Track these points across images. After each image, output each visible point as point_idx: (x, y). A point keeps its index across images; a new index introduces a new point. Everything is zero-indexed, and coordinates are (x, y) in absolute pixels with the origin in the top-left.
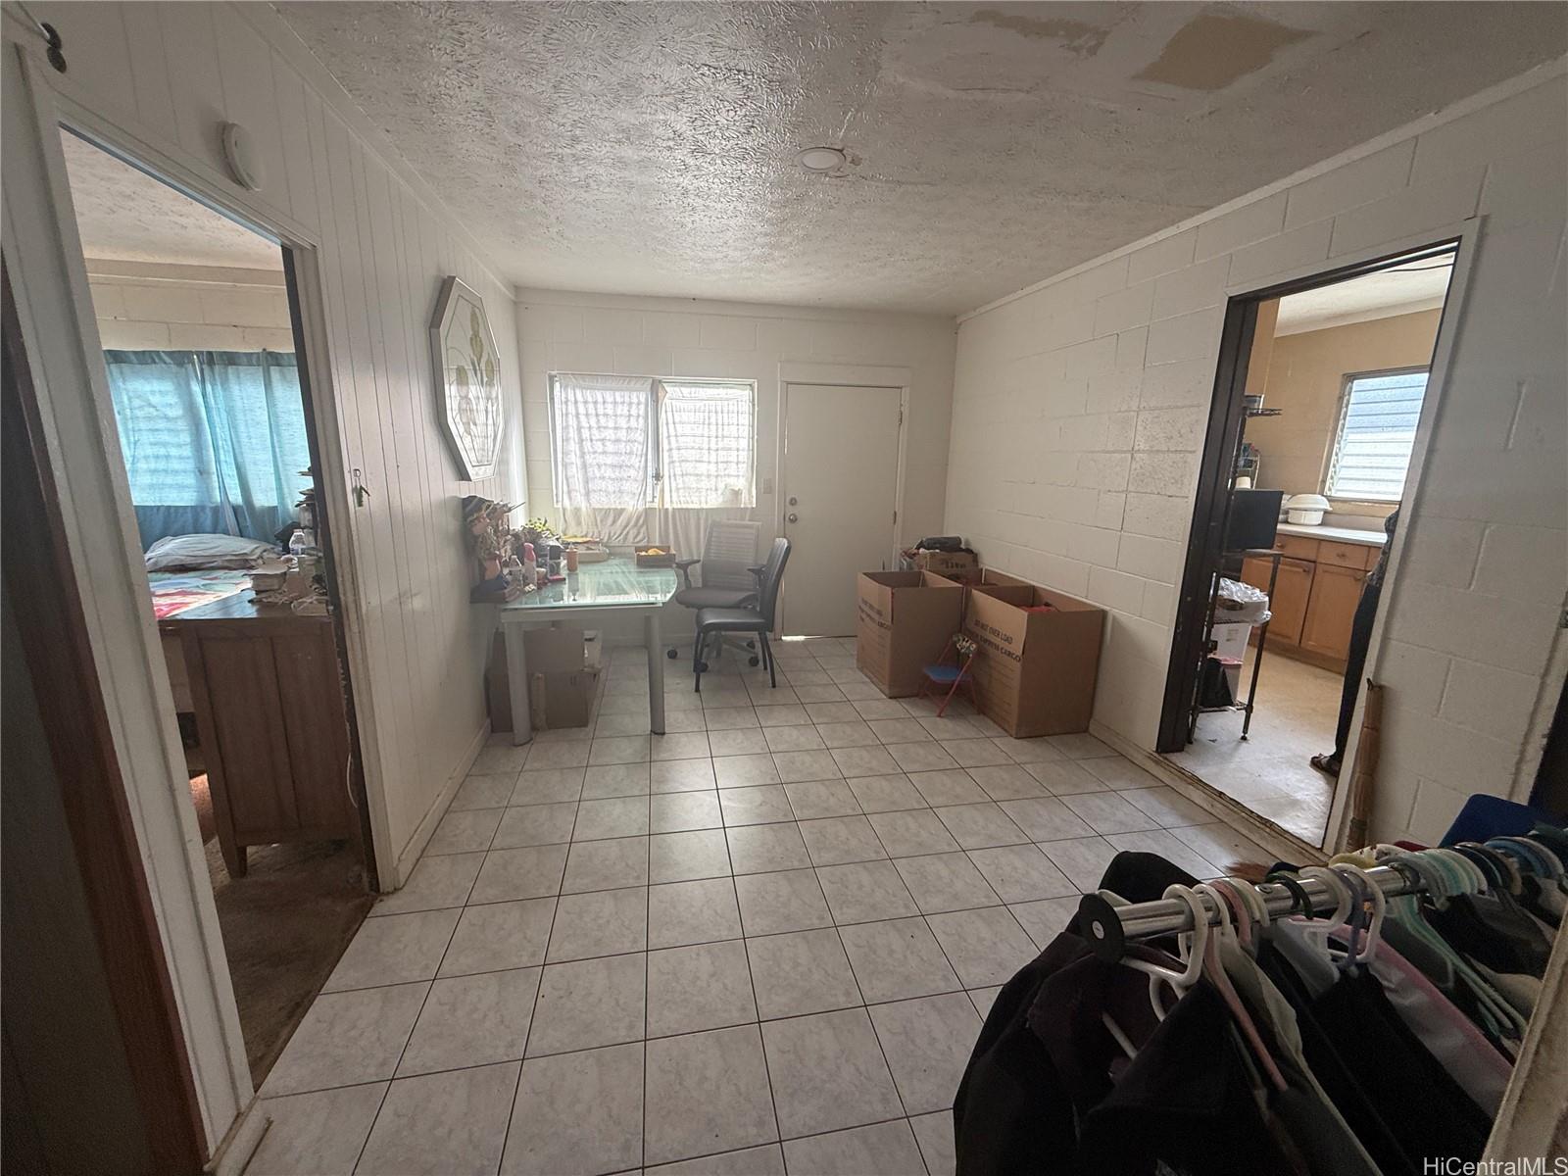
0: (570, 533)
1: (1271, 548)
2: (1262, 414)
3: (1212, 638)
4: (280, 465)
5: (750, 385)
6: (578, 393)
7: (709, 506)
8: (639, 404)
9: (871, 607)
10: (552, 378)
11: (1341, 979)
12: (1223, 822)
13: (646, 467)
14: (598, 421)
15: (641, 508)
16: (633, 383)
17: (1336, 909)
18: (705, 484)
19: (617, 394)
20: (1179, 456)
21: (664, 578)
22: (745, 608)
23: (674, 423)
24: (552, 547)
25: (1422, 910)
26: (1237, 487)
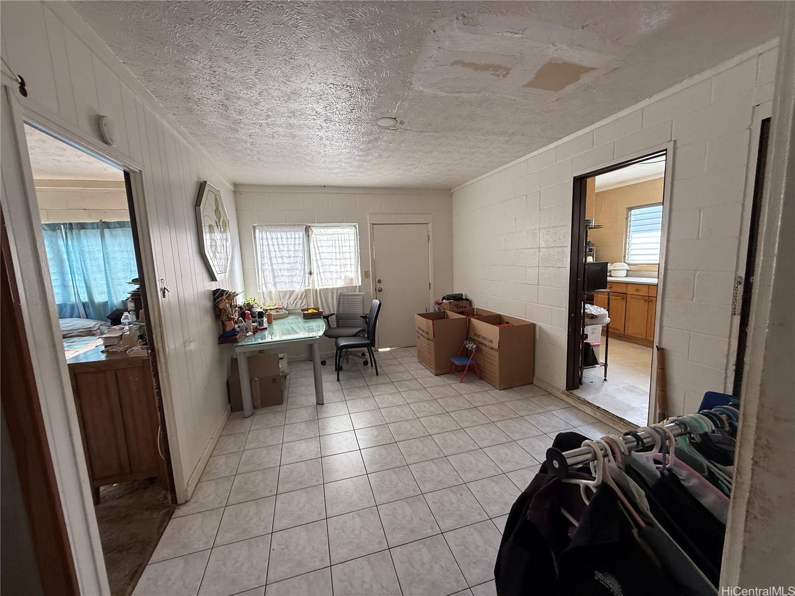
0: (267, 305)
1: (606, 288)
2: (594, 228)
3: (585, 333)
4: (109, 279)
5: (355, 226)
6: (268, 234)
7: (337, 286)
8: (299, 238)
9: (423, 331)
10: (254, 228)
11: (661, 477)
12: (601, 421)
13: (304, 269)
14: (279, 247)
15: (303, 289)
16: (296, 228)
17: (655, 445)
18: (335, 276)
19: (288, 234)
20: (560, 249)
21: (317, 324)
22: (359, 336)
23: (318, 247)
24: (259, 312)
25: (691, 442)
26: (587, 261)
